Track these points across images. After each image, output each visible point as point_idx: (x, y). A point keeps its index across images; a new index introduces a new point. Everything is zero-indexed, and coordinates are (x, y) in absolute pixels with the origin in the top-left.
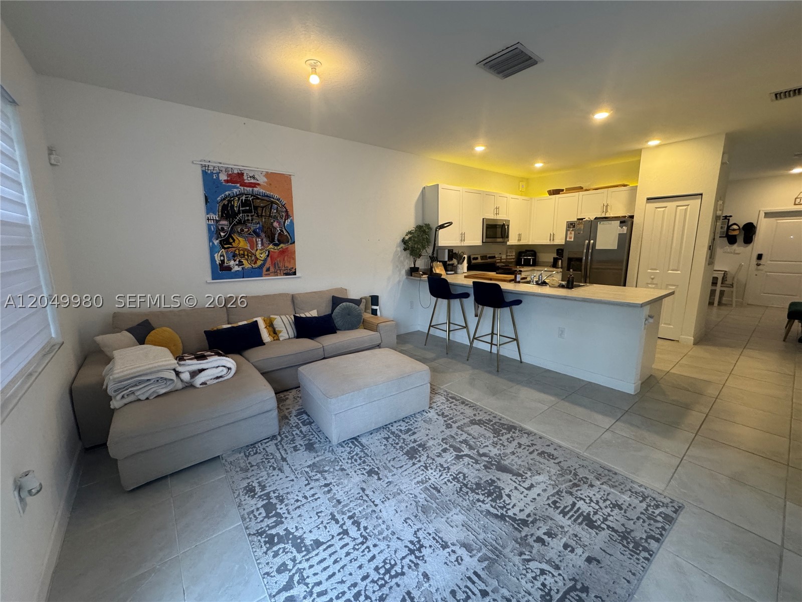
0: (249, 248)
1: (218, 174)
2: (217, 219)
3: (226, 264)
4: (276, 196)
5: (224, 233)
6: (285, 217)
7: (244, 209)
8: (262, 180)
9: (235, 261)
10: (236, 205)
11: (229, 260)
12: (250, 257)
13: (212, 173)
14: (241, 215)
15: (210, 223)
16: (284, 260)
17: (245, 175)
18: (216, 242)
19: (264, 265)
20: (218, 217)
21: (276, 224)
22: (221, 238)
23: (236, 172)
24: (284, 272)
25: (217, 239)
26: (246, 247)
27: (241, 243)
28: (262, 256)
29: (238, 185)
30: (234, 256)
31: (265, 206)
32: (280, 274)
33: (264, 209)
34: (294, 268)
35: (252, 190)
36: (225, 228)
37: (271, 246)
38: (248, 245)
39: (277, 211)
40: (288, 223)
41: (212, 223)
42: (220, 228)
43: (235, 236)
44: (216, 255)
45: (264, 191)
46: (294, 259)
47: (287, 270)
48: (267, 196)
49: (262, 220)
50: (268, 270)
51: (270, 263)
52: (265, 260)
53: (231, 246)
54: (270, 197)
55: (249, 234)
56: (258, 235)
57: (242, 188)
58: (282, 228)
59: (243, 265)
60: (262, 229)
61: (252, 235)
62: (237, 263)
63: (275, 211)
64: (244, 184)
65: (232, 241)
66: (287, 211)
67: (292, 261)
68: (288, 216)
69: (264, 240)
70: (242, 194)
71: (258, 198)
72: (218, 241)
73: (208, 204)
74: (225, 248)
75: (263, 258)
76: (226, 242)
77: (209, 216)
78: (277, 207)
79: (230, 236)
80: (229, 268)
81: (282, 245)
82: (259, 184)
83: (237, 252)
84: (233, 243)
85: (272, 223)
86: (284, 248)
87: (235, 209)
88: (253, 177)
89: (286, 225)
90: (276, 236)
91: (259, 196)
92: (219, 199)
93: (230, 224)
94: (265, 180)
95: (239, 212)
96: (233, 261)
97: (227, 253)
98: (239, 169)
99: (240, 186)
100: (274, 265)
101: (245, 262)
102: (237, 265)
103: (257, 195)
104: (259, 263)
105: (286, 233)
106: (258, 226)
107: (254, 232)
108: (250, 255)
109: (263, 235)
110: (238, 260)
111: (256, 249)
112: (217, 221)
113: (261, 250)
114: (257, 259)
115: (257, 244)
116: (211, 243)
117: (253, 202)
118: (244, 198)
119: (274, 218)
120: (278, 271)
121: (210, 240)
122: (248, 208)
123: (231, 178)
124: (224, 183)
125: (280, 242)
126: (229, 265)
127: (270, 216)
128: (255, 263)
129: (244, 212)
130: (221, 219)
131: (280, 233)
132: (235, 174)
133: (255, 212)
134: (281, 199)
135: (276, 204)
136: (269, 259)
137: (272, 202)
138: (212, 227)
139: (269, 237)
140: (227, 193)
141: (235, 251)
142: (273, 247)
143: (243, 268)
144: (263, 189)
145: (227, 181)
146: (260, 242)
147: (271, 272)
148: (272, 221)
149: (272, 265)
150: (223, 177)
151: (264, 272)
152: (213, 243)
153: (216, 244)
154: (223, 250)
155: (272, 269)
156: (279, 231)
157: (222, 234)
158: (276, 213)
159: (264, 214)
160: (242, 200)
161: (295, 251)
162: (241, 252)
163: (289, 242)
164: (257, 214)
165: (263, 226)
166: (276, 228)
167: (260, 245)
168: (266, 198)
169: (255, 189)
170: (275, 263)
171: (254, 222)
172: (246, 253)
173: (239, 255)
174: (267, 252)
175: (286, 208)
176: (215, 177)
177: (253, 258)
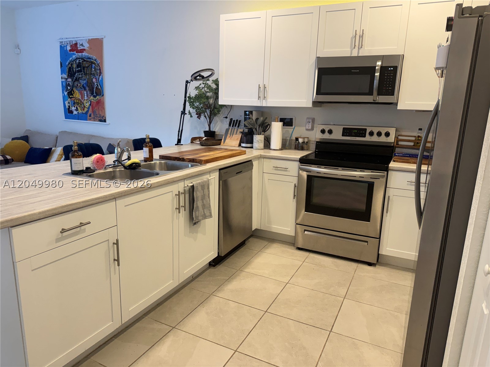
0: (80, 98)
1: (66, 46)
2: (66, 77)
3: (71, 109)
4: (94, 57)
5: (70, 87)
6: (99, 74)
7: (78, 69)
8: (86, 46)
9: (74, 107)
10: (74, 67)
11: (72, 106)
12: (81, 105)
13: (64, 46)
14: (77, 74)
15: (63, 80)
16: (99, 109)
17: (78, 44)
18: (66, 93)
19: (88, 112)
20: (67, 76)
21: (94, 80)
22: (69, 91)
23: (74, 43)
24: (99, 119)
25: (66, 92)
26: (79, 98)
27: (77, 95)
28: (87, 104)
29: (75, 52)
30: (74, 104)
31: (88, 66)
32: (97, 120)
33: (88, 68)
34: (104, 117)
35: (82, 54)
36: (70, 84)
37: (92, 97)
38: (80, 96)
39: (95, 70)
40: (101, 79)
41: (64, 80)
42: (68, 84)
43: (74, 89)
44: (66, 102)
45: (88, 55)
46: (104, 109)
47: (101, 117)
48: (89, 58)
49: (87, 77)
50: (90, 116)
51: (91, 111)
52: (89, 108)
53: (73, 96)
54: (91, 59)
55: (81, 88)
56: (85, 89)
57: (77, 54)
58: (98, 83)
59: (78, 110)
60: (87, 84)
61: (82, 88)
62: (76, 109)
63: (94, 70)
64: (78, 51)
65: (73, 93)
66: (100, 69)
67: (103, 110)
68: (100, 73)
69: (88, 92)
70: (77, 59)
71: (85, 61)
72: (67, 93)
73: (62, 68)
74: (70, 98)
75: (88, 106)
76: (70, 93)
77: (62, 76)
78: (95, 66)
79: (72, 89)
80: (71, 112)
81: (98, 97)
82: (84, 50)
83: (75, 101)
84: (74, 94)
85: (92, 79)
86: (99, 99)
87: (74, 70)
88: (82, 45)
89: (100, 80)
90: (95, 89)
91: (85, 59)
92: (67, 63)
93: (72, 81)
94: (88, 45)
95: (76, 73)
96: (73, 107)
97: (71, 101)
98: (75, 40)
99: (76, 52)
100: (93, 112)
101: (79, 108)
102: (75, 110)
103: (85, 58)
104: (86, 110)
105: (100, 87)
106: (85, 82)
107: (83, 86)
108: (81, 103)
109: (87, 89)
110: (76, 107)
111: (84, 99)
112: (66, 79)
113: (87, 100)
114: (85, 107)
115: (84, 96)
116: (63, 94)
117: (82, 64)
118: (78, 61)
119: (93, 75)
120: (96, 118)
121: (63, 92)
122: (80, 69)
123: (72, 48)
124: (69, 52)
125: (97, 95)
126: (72, 110)
127: (91, 74)
128: (84, 110)
129: (79, 71)
130: (68, 77)
131: (96, 87)
132: (74, 44)
133: (83, 72)
134: (97, 59)
135: (95, 64)
136: (91, 107)
137: (92, 63)
138: (64, 83)
139: (90, 90)
140: (70, 59)
141: (75, 100)
142: (93, 98)
143: (78, 113)
144: (87, 53)
145: (70, 51)
146: (86, 94)
147: (92, 117)
148: (92, 78)
149: (92, 112)
150: (69, 48)
151: (88, 118)
152: (64, 94)
153: (66, 95)
154: (69, 99)
155: (92, 116)
156: (96, 86)
157: (69, 88)
158: (94, 71)
159: (88, 73)
160: (77, 63)
161: (104, 103)
162: (77, 101)
163: (101, 95)
164: (84, 72)
165: (87, 82)
166: (94, 84)
167: (86, 96)
168: (89, 60)
169: (83, 54)
170: (94, 111)
171: (83, 79)
172: (79, 102)
173: (76, 103)
174: (90, 102)
175: (99, 67)
176: (65, 49)
177: (83, 106)
